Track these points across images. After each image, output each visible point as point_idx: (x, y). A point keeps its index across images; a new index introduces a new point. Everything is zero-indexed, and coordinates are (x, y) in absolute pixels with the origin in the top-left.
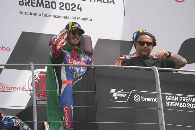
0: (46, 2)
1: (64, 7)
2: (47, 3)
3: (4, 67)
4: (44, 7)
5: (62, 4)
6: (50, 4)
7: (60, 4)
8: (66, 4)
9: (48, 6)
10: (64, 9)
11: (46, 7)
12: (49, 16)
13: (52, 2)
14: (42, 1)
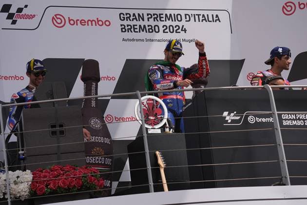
2: (150, 27)
3: (110, 97)
6: (153, 28)
7: (163, 27)
8: (170, 26)
9: (151, 30)
10: (167, 32)
11: (149, 32)
12: (152, 40)
13: (155, 26)
14: (144, 26)
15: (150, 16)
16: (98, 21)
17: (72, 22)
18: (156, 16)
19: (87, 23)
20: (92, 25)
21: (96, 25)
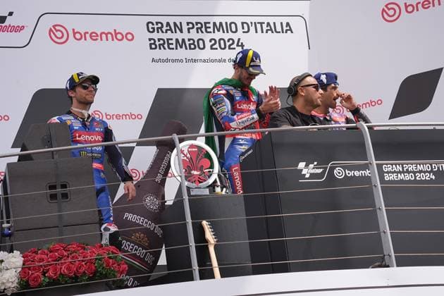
0: (189, 40)
1: (217, 46)
2: (192, 42)
3: (135, 144)
4: (186, 49)
5: (213, 42)
6: (196, 43)
7: (210, 41)
8: (220, 40)
9: (192, 46)
10: (217, 49)
11: (190, 49)
12: (195, 61)
13: (199, 40)
14: (183, 40)
15: (191, 26)
16: (116, 34)
17: (78, 36)
18: (199, 25)
19: (99, 38)
20: (107, 40)
21: (113, 40)
